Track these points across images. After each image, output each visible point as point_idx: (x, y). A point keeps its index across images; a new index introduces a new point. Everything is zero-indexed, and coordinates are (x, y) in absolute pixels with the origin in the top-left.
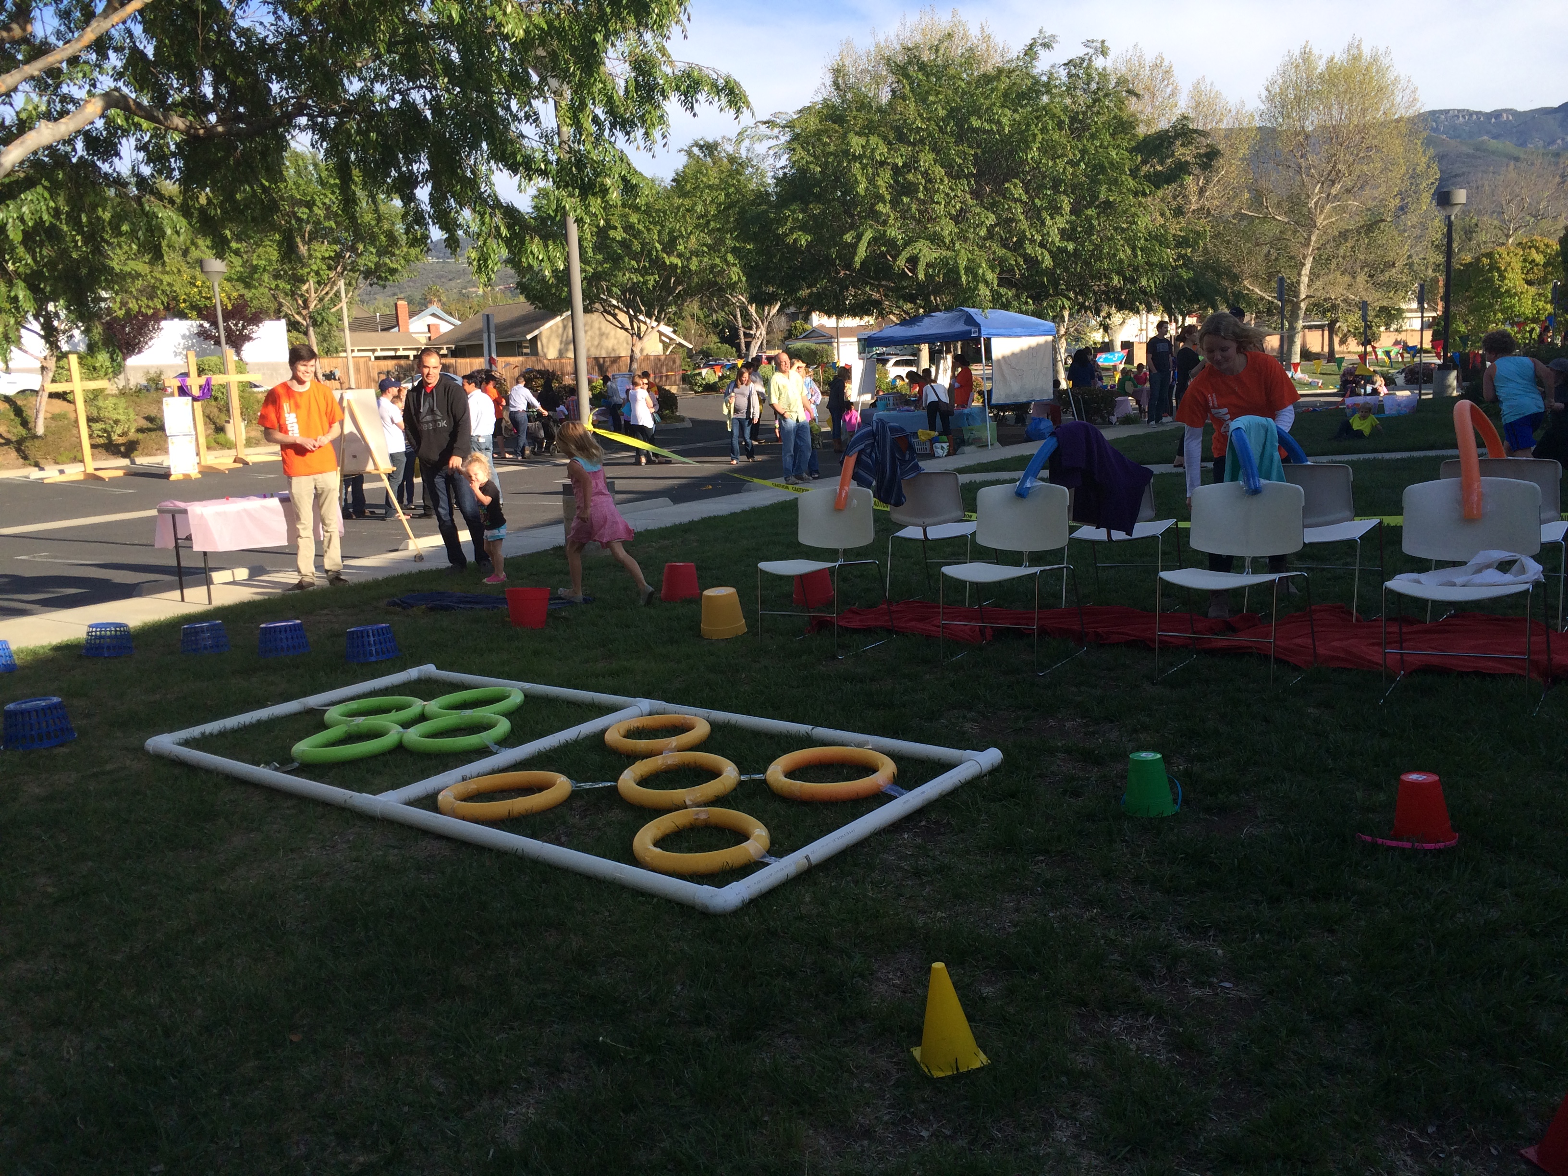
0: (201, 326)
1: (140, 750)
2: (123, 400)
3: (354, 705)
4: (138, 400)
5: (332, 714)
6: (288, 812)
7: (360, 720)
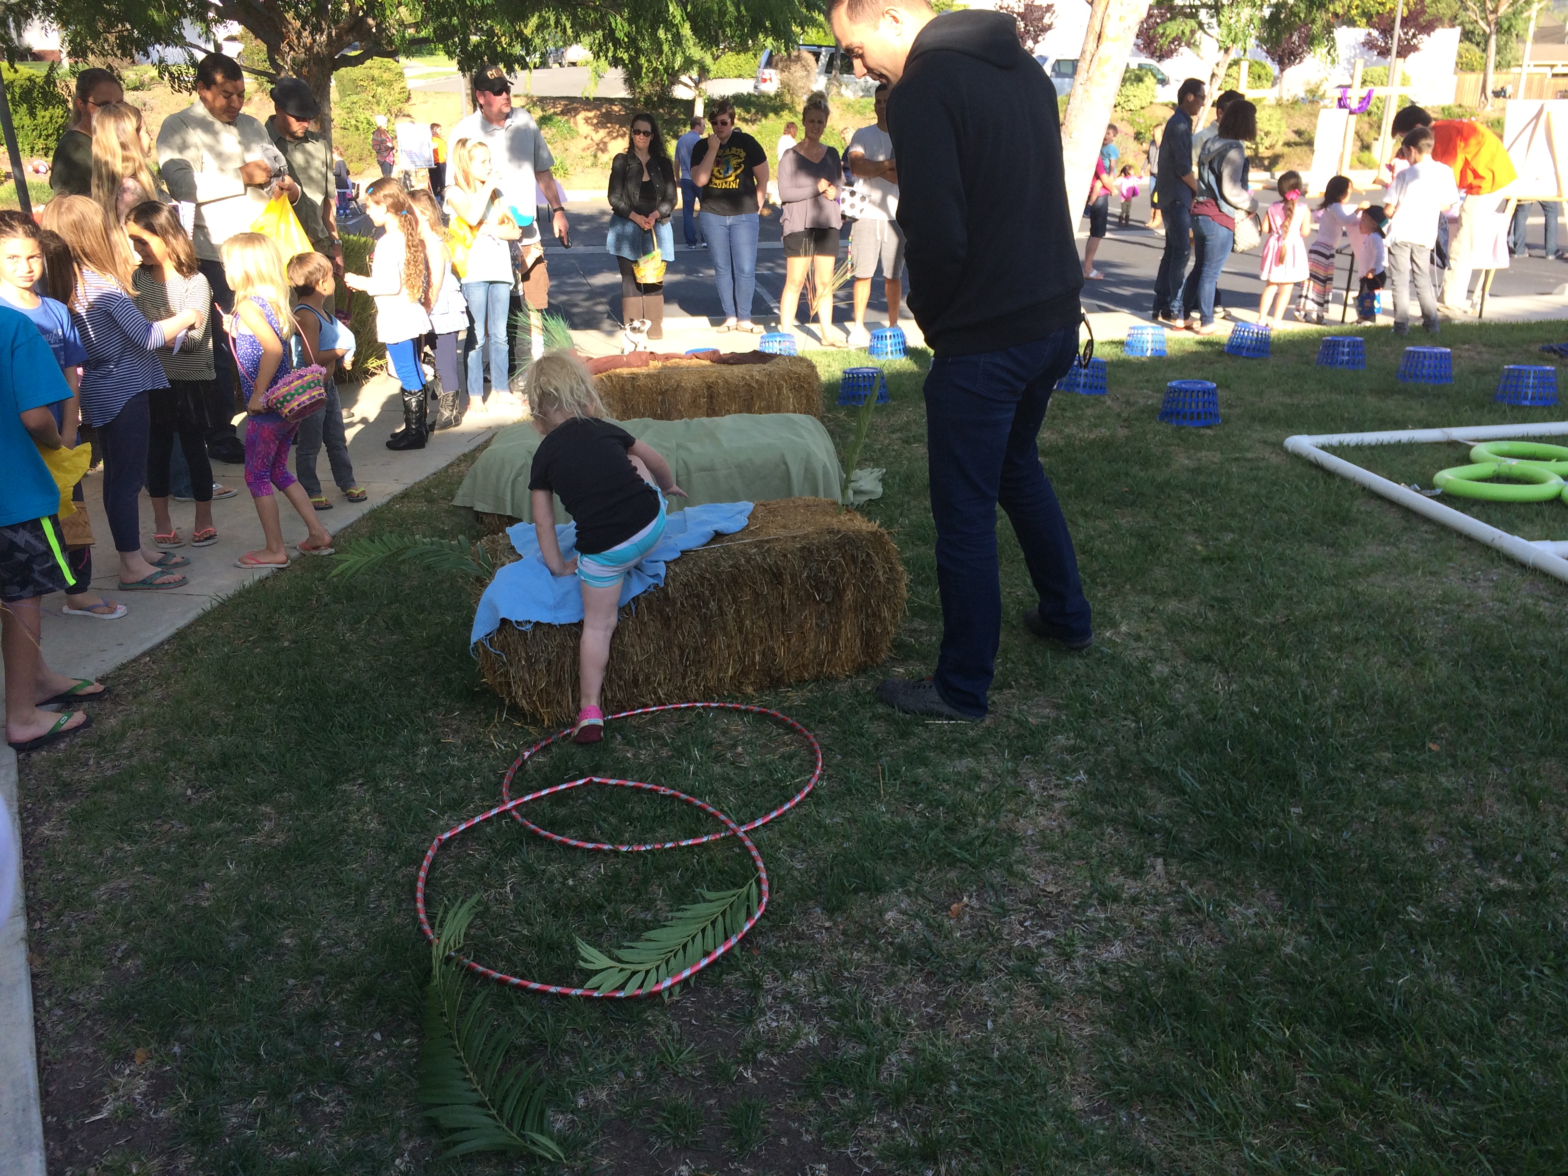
0: (1369, 34)
1: (1279, 446)
2: (1279, 111)
3: (1505, 446)
4: (1291, 112)
5: (1479, 450)
6: (1426, 535)
7: (1514, 462)
